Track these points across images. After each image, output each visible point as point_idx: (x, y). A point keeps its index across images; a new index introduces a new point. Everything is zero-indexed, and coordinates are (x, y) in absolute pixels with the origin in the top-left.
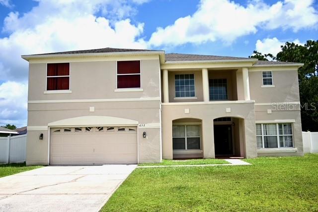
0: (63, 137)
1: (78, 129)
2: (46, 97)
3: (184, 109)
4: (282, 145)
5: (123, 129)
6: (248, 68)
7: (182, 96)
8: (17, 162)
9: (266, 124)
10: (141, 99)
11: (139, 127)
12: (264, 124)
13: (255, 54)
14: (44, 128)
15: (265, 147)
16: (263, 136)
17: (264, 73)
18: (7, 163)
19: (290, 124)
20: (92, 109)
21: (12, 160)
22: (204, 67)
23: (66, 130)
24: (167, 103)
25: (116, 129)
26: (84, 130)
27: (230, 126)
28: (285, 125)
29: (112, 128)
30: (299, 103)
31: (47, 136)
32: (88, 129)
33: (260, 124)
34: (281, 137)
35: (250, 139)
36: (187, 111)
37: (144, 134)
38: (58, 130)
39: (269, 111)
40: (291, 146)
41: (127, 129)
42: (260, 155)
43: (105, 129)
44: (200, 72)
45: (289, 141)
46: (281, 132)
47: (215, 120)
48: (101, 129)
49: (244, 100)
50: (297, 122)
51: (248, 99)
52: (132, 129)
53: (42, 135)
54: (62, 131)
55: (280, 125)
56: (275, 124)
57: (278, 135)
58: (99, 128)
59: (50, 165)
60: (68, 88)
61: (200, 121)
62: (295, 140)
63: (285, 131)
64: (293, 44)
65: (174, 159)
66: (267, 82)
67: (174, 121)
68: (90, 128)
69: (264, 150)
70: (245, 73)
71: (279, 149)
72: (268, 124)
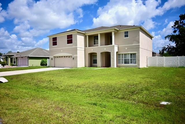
0: (57, 59)
1: (60, 57)
4: (131, 63)
5: (70, 57)
9: (126, 54)
10: (73, 47)
11: (72, 56)
12: (124, 54)
14: (52, 57)
15: (124, 63)
16: (124, 59)
17: (125, 32)
19: (135, 54)
20: (62, 51)
22: (99, 33)
23: (57, 57)
24: (88, 47)
25: (68, 57)
29: (67, 57)
31: (53, 59)
32: (62, 57)
33: (123, 54)
34: (131, 60)
36: (92, 50)
37: (73, 58)
39: (126, 49)
40: (135, 63)
44: (97, 35)
45: (134, 61)
46: (131, 57)
48: (65, 57)
50: (138, 53)
51: (114, 44)
53: (52, 59)
55: (131, 54)
56: (129, 54)
59: (54, 67)
60: (56, 45)
61: (96, 53)
62: (137, 60)
63: (133, 57)
66: (126, 36)
67: (89, 54)
71: (130, 64)
72: (127, 54)
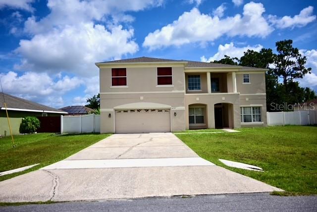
1: (132, 111)
2: (112, 90)
3: (196, 98)
4: (254, 121)
5: (161, 111)
6: (236, 72)
7: (193, 89)
8: (87, 132)
10: (173, 92)
11: (171, 110)
12: (243, 107)
13: (225, 58)
14: (111, 110)
16: (243, 115)
17: (244, 75)
18: (80, 132)
19: (259, 108)
20: (142, 98)
21: (84, 131)
22: (208, 71)
23: (124, 111)
25: (157, 111)
26: (136, 111)
27: (221, 108)
28: (256, 108)
29: (154, 110)
30: (265, 94)
31: (113, 115)
32: (139, 111)
34: (254, 116)
35: (236, 117)
36: (198, 99)
37: (175, 113)
38: (119, 111)
39: (247, 99)
40: (260, 121)
41: (163, 111)
42: (242, 126)
43: (150, 111)
44: (205, 74)
45: (258, 118)
46: (254, 113)
47: (215, 105)
48: (147, 110)
49: (233, 92)
50: (264, 106)
51: (236, 92)
52: (167, 110)
53: (110, 115)
54: (122, 112)
55: (253, 108)
56: (250, 107)
57: (252, 114)
58: (146, 110)
59: (115, 133)
60: (126, 85)
61: (206, 105)
62: (263, 117)
63: (256, 111)
64: (252, 51)
65: (190, 129)
66: (246, 80)
67: (189, 106)
68: (140, 110)
69: (243, 123)
70: (234, 75)
71: (252, 123)
72: (246, 107)
